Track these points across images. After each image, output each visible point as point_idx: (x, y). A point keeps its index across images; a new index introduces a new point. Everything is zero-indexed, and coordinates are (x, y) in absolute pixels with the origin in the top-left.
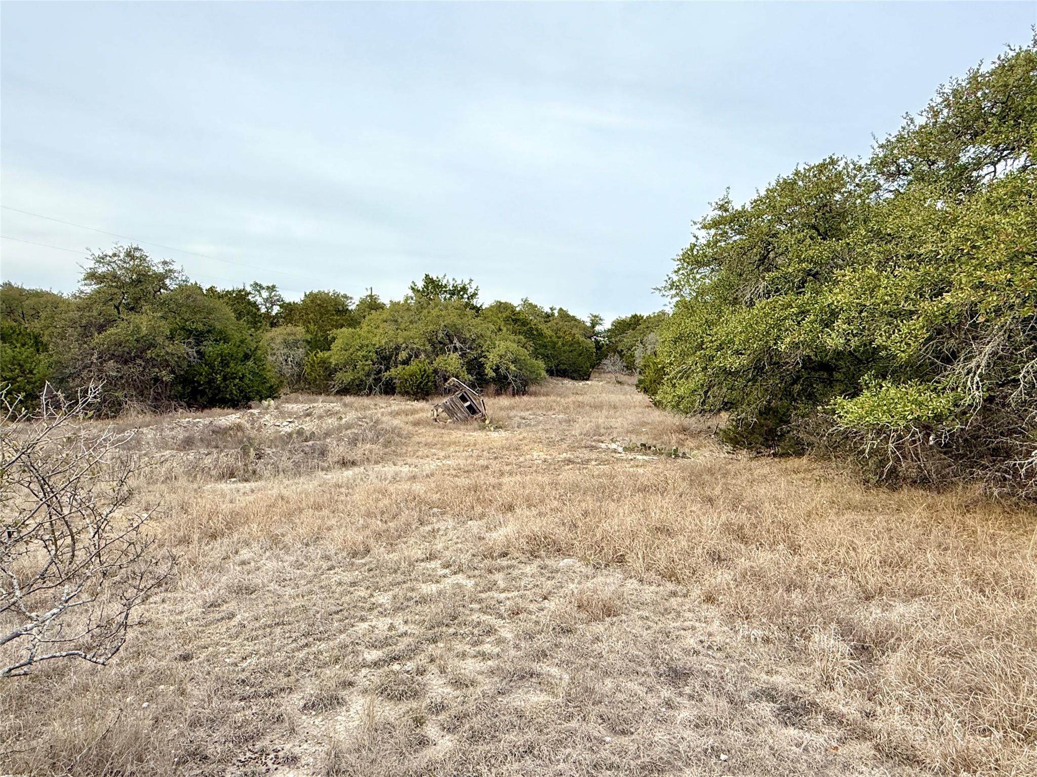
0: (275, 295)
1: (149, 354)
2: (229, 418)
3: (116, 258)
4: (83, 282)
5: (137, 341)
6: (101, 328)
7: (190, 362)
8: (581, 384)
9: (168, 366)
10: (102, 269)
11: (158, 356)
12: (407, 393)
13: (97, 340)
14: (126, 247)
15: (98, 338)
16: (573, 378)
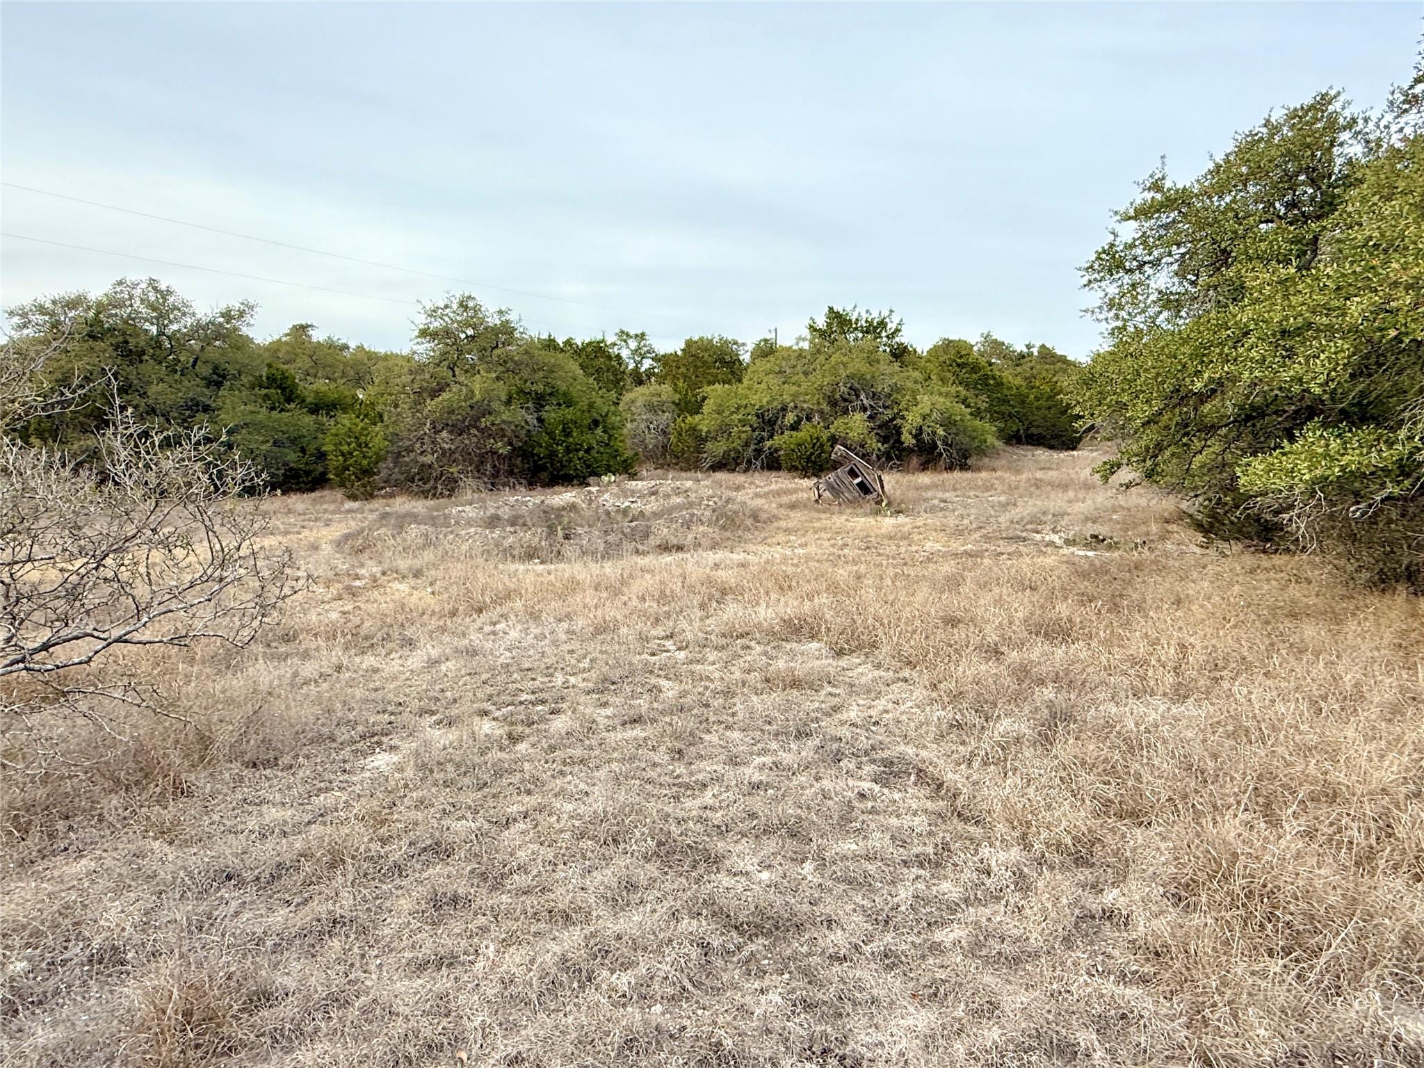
0: (645, 346)
1: (484, 422)
2: (564, 497)
3: (448, 310)
4: (415, 341)
5: (472, 407)
6: (434, 394)
7: (529, 431)
8: (1062, 455)
9: (504, 436)
10: (436, 324)
11: (493, 424)
12: (796, 469)
13: (429, 408)
14: (458, 296)
15: (430, 405)
16: (1052, 447)
